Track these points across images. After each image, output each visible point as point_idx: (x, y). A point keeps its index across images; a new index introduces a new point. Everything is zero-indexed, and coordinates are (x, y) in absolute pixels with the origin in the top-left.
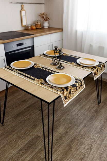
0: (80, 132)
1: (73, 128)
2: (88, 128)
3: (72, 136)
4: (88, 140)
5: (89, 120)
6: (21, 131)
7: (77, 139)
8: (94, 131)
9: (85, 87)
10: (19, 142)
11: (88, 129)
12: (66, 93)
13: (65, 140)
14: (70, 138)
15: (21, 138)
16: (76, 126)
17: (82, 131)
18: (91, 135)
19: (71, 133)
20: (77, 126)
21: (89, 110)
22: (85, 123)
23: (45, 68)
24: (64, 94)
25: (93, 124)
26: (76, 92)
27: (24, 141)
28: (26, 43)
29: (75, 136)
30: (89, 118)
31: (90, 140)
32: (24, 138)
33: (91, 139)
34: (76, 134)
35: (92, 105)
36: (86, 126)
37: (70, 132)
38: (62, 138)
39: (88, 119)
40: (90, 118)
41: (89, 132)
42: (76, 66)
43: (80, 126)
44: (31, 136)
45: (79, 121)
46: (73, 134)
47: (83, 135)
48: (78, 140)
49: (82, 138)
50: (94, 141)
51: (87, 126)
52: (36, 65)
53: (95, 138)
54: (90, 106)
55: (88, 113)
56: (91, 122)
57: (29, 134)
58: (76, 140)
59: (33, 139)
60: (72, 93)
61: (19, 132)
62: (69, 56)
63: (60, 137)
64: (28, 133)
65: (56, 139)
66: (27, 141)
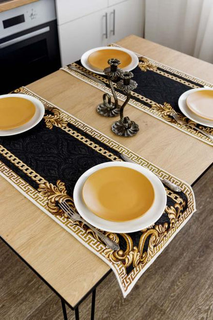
0: (170, 288)
1: (155, 274)
2: (194, 276)
3: (150, 299)
4: (189, 315)
5: (198, 251)
6: (19, 277)
7: (161, 310)
8: (209, 288)
9: (195, 210)
10: (11, 312)
11: (193, 280)
12: (130, 257)
13: (130, 310)
14: (143, 305)
15: (18, 300)
16: (162, 267)
17: (177, 285)
18: (200, 301)
19: (146, 291)
20: (164, 268)
21: (201, 219)
22: (187, 260)
23: (78, 130)
24: (124, 262)
25: (208, 263)
26: (165, 236)
27: (24, 308)
28: (32, 15)
29: (156, 301)
30: (199, 245)
31: (196, 314)
32: (24, 298)
33: (199, 311)
34: (160, 293)
35: (210, 203)
36: (188, 268)
37: (145, 288)
38: (122, 305)
39: (196, 248)
40: (203, 243)
41: (196, 289)
42: (175, 122)
43: (174, 269)
44: (43, 294)
45: (173, 252)
46: (151, 295)
47: (178, 297)
48: (164, 313)
49: (174, 306)
50: (207, 318)
51: (190, 268)
52: (53, 114)
53: (209, 309)
54: (204, 207)
55: (197, 229)
56: (202, 259)
57: (38, 288)
58: (159, 314)
59: (47, 304)
60: (151, 245)
61: (13, 280)
62: (158, 72)
63: (117, 302)
64: (35, 283)
65: (107, 307)
66: (31, 308)
